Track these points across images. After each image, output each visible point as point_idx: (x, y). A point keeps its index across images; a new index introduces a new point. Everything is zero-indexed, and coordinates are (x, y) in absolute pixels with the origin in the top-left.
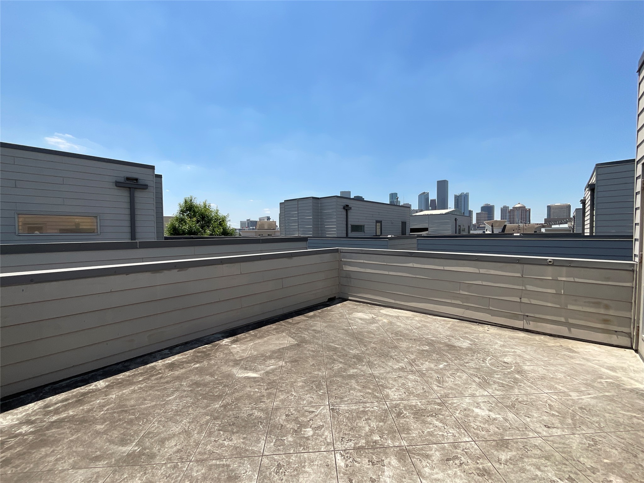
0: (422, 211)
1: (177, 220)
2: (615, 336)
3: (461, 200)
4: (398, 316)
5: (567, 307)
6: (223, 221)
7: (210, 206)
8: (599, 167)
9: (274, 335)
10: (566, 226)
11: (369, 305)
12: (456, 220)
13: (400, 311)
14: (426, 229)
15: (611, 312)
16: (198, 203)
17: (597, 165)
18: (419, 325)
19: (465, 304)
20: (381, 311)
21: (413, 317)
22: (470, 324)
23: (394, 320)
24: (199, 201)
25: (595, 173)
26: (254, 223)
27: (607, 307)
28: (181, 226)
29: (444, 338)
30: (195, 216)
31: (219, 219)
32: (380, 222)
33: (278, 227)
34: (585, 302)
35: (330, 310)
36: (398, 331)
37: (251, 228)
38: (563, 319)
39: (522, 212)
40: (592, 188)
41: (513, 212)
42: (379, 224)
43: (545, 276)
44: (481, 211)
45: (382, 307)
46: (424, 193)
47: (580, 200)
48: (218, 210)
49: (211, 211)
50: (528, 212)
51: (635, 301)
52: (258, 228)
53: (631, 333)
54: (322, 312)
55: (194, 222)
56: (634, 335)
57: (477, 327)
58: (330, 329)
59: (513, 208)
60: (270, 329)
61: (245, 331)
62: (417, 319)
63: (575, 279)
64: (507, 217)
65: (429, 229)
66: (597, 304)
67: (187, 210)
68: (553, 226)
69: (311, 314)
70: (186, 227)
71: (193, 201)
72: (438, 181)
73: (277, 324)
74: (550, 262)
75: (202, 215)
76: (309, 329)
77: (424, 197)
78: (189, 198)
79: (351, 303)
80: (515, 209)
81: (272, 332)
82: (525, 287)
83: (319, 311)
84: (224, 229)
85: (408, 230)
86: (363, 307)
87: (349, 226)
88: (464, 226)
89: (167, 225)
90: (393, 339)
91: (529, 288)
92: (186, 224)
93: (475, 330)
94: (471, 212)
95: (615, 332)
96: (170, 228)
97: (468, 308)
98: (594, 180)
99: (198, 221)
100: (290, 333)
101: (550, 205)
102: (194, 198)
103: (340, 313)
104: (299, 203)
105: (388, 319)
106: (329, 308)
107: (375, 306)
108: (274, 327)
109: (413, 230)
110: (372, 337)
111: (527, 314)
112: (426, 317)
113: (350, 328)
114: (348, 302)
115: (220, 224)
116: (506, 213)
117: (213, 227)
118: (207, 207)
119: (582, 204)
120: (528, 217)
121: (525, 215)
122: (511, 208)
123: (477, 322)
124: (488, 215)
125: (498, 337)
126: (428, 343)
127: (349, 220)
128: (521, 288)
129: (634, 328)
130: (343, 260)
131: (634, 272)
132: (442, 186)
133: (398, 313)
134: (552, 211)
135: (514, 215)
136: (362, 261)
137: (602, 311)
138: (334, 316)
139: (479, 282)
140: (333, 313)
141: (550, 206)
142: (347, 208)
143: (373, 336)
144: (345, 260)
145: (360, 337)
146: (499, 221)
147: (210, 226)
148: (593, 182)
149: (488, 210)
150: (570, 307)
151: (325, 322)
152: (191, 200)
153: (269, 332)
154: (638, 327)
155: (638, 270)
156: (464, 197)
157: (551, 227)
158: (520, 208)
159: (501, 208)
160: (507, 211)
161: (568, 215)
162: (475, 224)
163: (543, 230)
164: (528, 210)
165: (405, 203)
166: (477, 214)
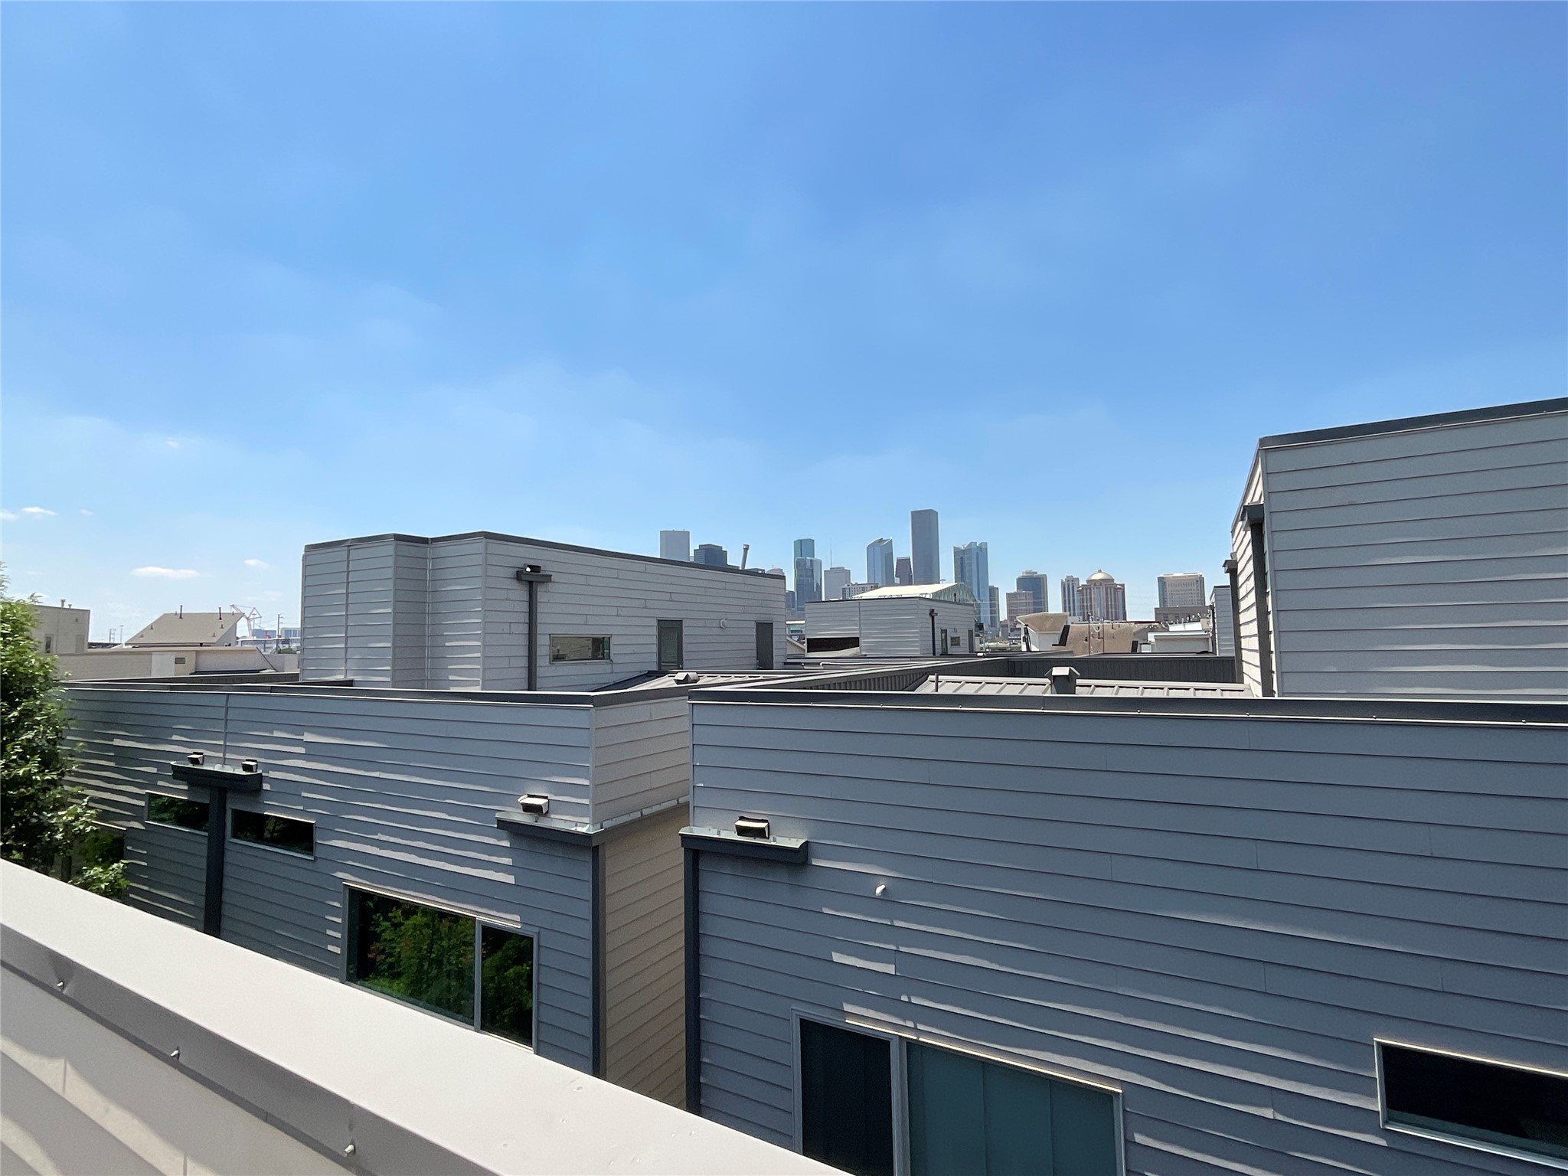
0: (876, 587)
3: (971, 561)
8: (1270, 446)
10: (1196, 627)
12: (932, 614)
14: (853, 642)
17: (1262, 441)
25: (1259, 470)
39: (1107, 594)
40: (1254, 519)
41: (1088, 590)
42: (670, 633)
44: (1018, 589)
46: (881, 540)
47: (1225, 562)
50: (1120, 593)
59: (1088, 581)
64: (1076, 604)
65: (861, 641)
68: (1172, 628)
72: (912, 512)
77: (880, 551)
80: (1092, 586)
87: (543, 641)
88: (955, 631)
94: (993, 592)
98: (1257, 496)
101: (1162, 576)
104: (354, 554)
116: (1073, 596)
119: (1228, 574)
120: (1121, 604)
121: (1115, 600)
122: (1083, 582)
124: (1034, 598)
127: (540, 619)
132: (924, 525)
134: (1168, 589)
135: (1091, 598)
141: (1163, 578)
142: (532, 579)
146: (1057, 616)
148: (1256, 499)
149: (1033, 586)
156: (978, 553)
157: (1168, 631)
158: (1103, 583)
159: (1062, 581)
160: (1076, 589)
161: (1199, 602)
162: (1005, 620)
163: (1151, 637)
164: (1119, 589)
165: (833, 567)
166: (1009, 595)
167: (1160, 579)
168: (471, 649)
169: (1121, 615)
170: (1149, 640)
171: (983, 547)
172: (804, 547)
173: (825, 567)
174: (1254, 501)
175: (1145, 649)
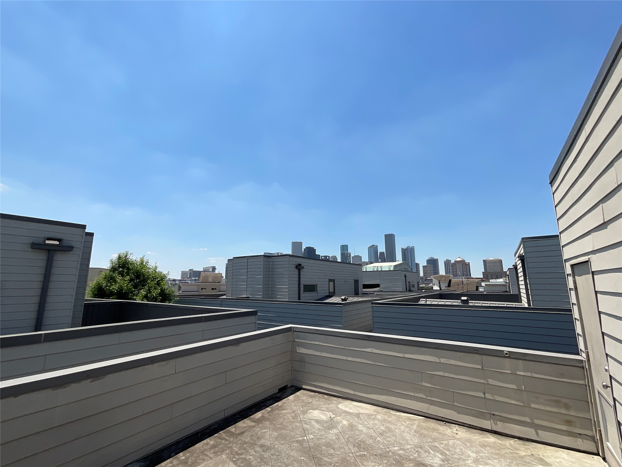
0: (371, 263)
1: (105, 278)
2: (580, 440)
3: (408, 253)
4: (359, 414)
5: (530, 405)
6: (162, 280)
7: (148, 262)
8: (525, 241)
9: (211, 458)
10: (501, 281)
11: (326, 396)
12: (405, 276)
13: (360, 404)
14: (377, 286)
15: (572, 413)
16: (134, 259)
17: (522, 238)
18: (383, 428)
19: (429, 398)
20: (340, 406)
21: (375, 415)
22: (437, 423)
23: (355, 421)
24: (135, 257)
25: (522, 246)
26: (197, 274)
27: (567, 406)
28: (109, 284)
29: (412, 449)
30: (128, 274)
31: (157, 278)
32: (333, 281)
33: (224, 277)
34: (546, 400)
35: (280, 407)
36: (360, 441)
37: (193, 279)
38: (528, 420)
39: (463, 266)
40: (521, 258)
41: (455, 265)
42: (331, 283)
43: (504, 370)
44: (427, 264)
45: (340, 399)
46: (373, 245)
47: (513, 265)
48: (156, 267)
49: (149, 268)
50: (468, 266)
51: (591, 401)
52: (201, 280)
53: (594, 437)
54: (272, 411)
55: (126, 281)
56: (598, 439)
57: (445, 428)
58: (282, 442)
59: (455, 261)
60: (206, 447)
61: (173, 454)
62: (379, 417)
63: (533, 374)
64: (450, 271)
65: (381, 285)
66: (557, 403)
67: (120, 267)
68: (491, 281)
69: (259, 415)
70: (115, 287)
71: (128, 257)
72: (385, 235)
73: (215, 437)
74: (506, 354)
75: (137, 273)
76: (255, 444)
77: (373, 249)
78: (123, 254)
79: (306, 394)
80: (457, 263)
81: (208, 453)
82: (487, 381)
83: (268, 409)
84: (161, 290)
85: (361, 286)
86: (319, 400)
87: (302, 286)
88: (413, 282)
89: (91, 284)
90: (356, 455)
91: (491, 382)
92: (115, 284)
93: (443, 435)
94: (417, 265)
95: (579, 435)
96: (94, 288)
97: (432, 403)
98: (522, 251)
99: (131, 280)
100: (232, 454)
101: (485, 259)
102: (129, 254)
103: (294, 412)
104: (249, 260)
105: (348, 421)
106: (280, 403)
107: (333, 398)
108: (212, 443)
109: (365, 286)
110: (332, 455)
111: (492, 413)
112: (389, 414)
113: (305, 438)
114: (302, 391)
115: (158, 284)
116: (449, 268)
117: (149, 287)
118: (144, 264)
120: (468, 270)
121: (466, 269)
122: (453, 262)
123: (443, 421)
124: (434, 268)
125: (468, 444)
126: (396, 461)
127: (301, 279)
128: (482, 381)
129: (596, 431)
130: (296, 340)
131: (584, 369)
132: (390, 240)
133: (358, 409)
134: (487, 265)
135: (456, 268)
136: (318, 343)
137: (563, 411)
138: (286, 417)
139: (441, 373)
140: (285, 411)
142: (299, 267)
143: (332, 451)
144: (299, 340)
145: (318, 456)
146: (444, 276)
147: (146, 286)
148: (522, 253)
149: (433, 263)
150: (533, 406)
151: (275, 429)
152: (126, 256)
153: (204, 454)
154: (600, 430)
155: (587, 367)
156: (411, 250)
157: (489, 282)
158: (461, 262)
159: (444, 261)
160: (450, 264)
161: (501, 270)
162: (422, 276)
163: (483, 284)
164: (467, 264)
165: (355, 255)
166: (424, 267)
167: (484, 261)
168: (285, 288)
169: (469, 275)
170: (482, 285)
171: (413, 248)
172: (344, 248)
173: (352, 255)
174: (520, 253)
175: (481, 289)
